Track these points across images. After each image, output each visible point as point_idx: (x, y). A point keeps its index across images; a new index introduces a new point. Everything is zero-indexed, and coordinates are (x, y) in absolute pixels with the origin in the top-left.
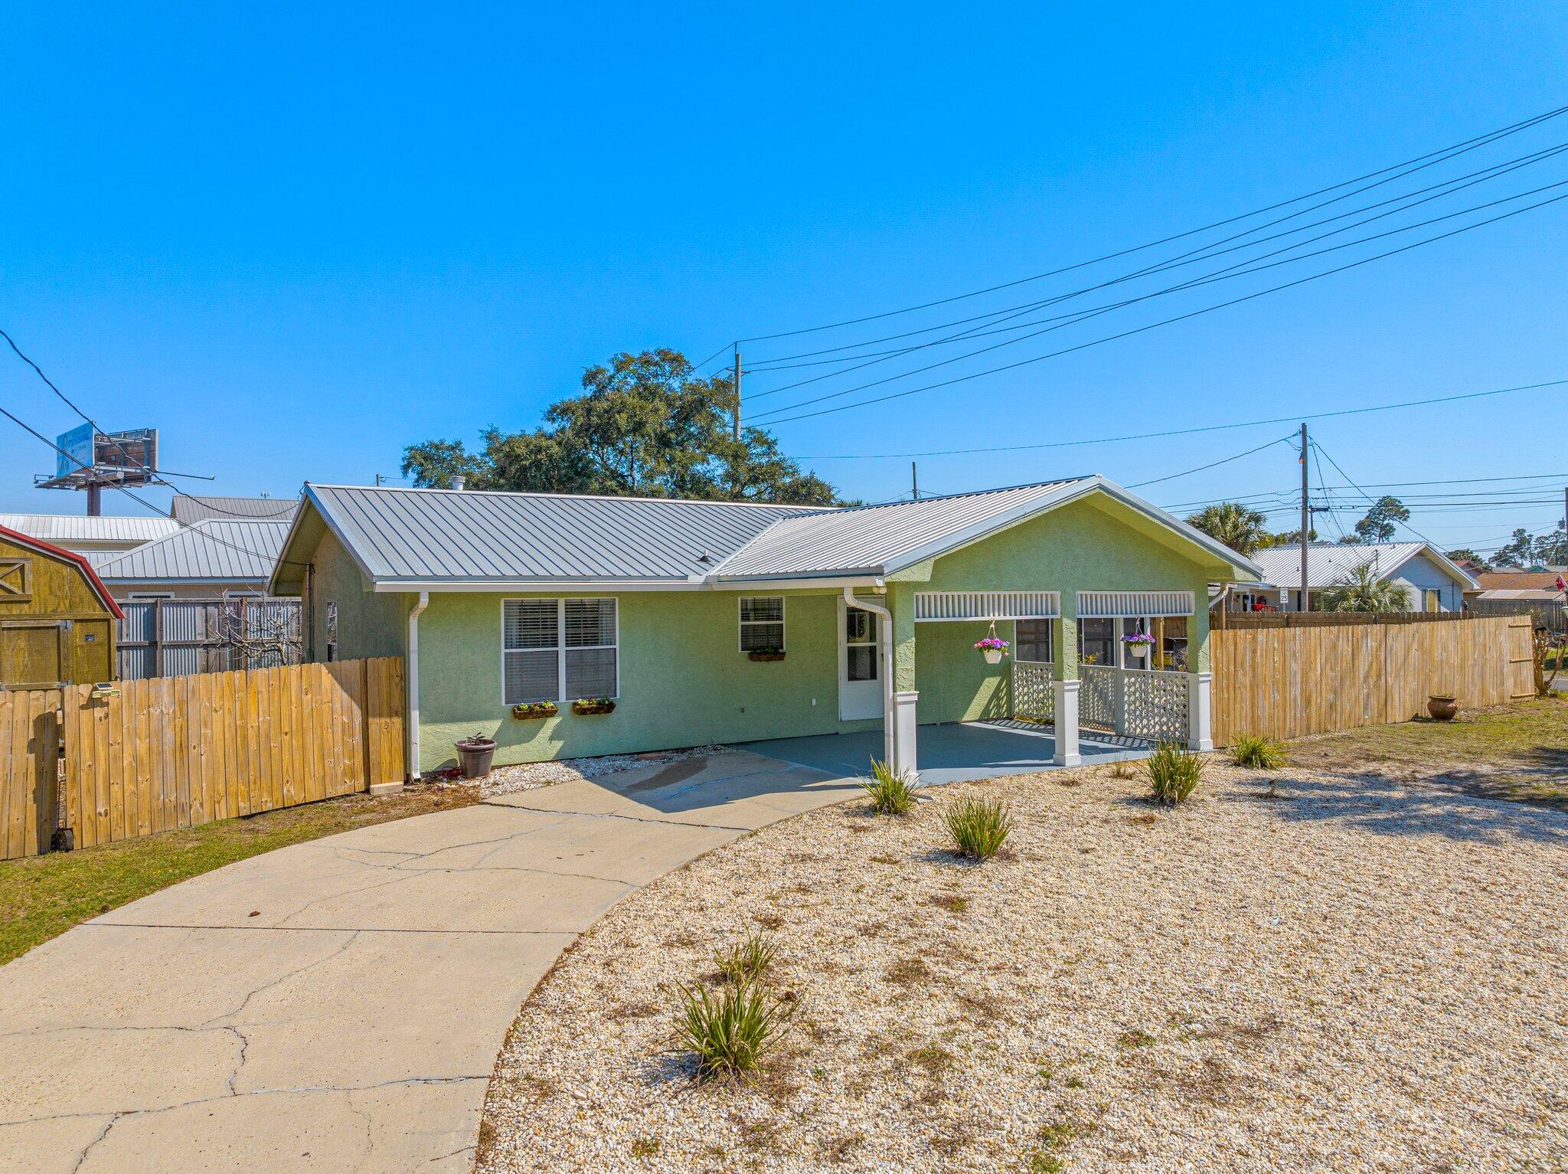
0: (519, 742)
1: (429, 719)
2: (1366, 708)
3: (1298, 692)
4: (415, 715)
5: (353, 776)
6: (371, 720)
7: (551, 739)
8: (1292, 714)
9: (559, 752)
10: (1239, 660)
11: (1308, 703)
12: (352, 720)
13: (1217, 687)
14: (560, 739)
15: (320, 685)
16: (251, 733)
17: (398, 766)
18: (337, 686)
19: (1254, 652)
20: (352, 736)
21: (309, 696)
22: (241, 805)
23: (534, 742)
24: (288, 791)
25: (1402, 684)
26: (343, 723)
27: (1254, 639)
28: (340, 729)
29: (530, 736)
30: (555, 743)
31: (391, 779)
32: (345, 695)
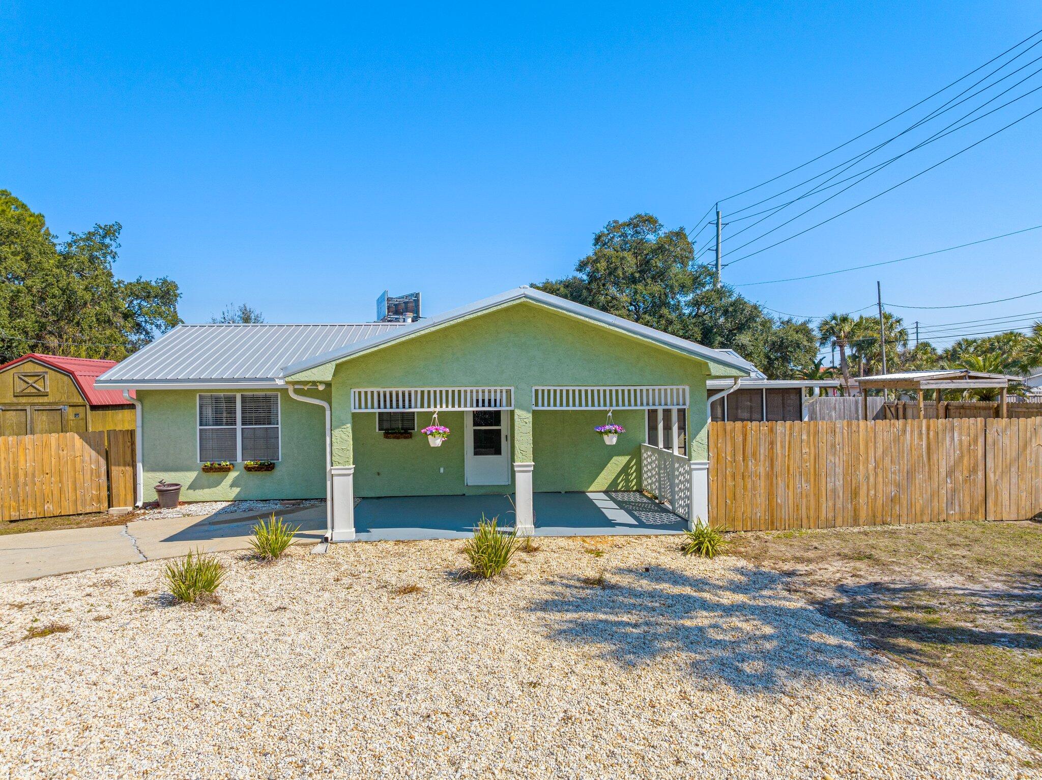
0: (209, 487)
1: (149, 468)
2: (950, 503)
3: (839, 483)
4: (140, 466)
5: (99, 501)
6: (113, 468)
7: (232, 486)
8: (830, 504)
9: (237, 495)
10: (749, 450)
11: (855, 494)
12: (98, 466)
13: (716, 473)
14: (237, 487)
15: (74, 446)
16: (21, 473)
17: (130, 497)
18: (87, 447)
19: (772, 443)
20: (99, 477)
21: (65, 452)
22: (13, 513)
23: (219, 488)
24: (48, 507)
25: (1014, 481)
26: (92, 470)
27: (771, 430)
28: (89, 473)
29: (217, 484)
30: (234, 489)
31: (126, 505)
32: (93, 453)
